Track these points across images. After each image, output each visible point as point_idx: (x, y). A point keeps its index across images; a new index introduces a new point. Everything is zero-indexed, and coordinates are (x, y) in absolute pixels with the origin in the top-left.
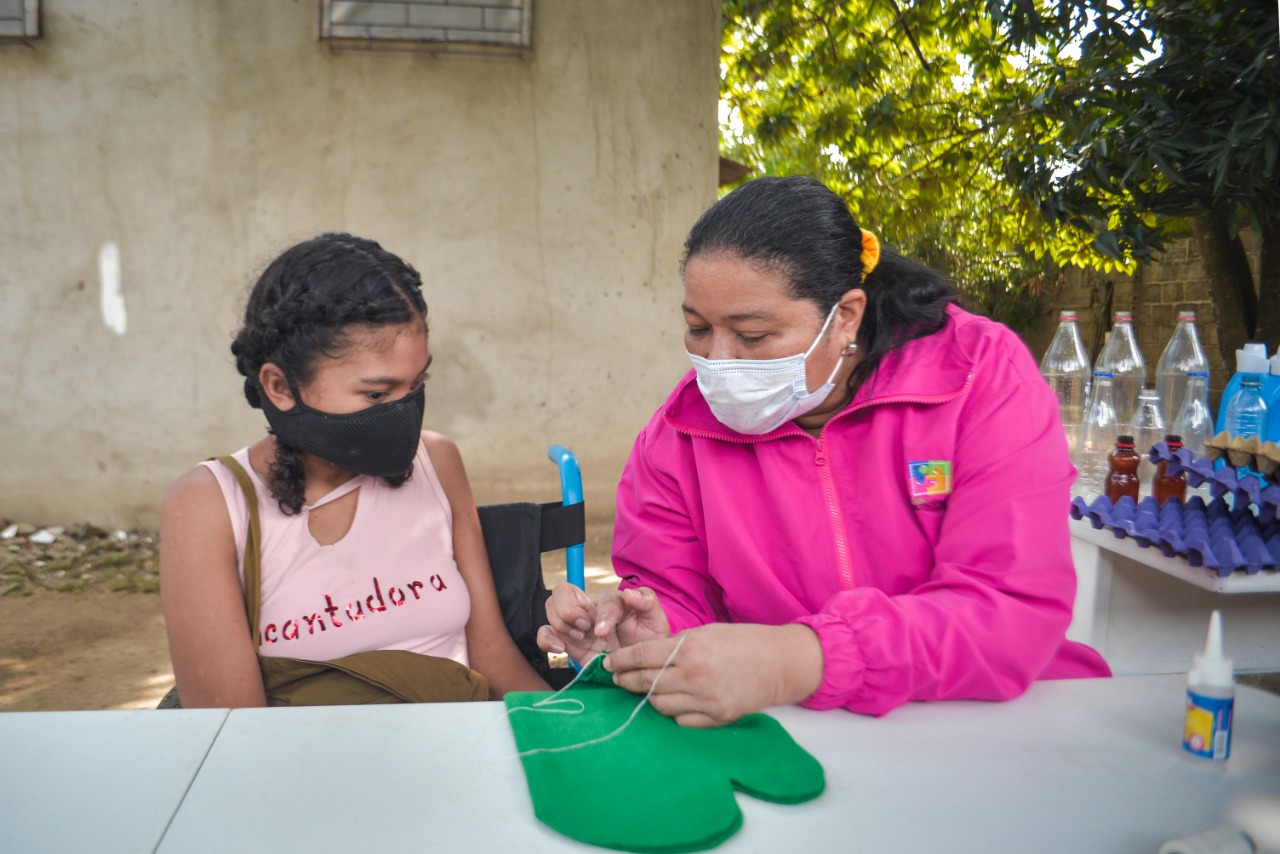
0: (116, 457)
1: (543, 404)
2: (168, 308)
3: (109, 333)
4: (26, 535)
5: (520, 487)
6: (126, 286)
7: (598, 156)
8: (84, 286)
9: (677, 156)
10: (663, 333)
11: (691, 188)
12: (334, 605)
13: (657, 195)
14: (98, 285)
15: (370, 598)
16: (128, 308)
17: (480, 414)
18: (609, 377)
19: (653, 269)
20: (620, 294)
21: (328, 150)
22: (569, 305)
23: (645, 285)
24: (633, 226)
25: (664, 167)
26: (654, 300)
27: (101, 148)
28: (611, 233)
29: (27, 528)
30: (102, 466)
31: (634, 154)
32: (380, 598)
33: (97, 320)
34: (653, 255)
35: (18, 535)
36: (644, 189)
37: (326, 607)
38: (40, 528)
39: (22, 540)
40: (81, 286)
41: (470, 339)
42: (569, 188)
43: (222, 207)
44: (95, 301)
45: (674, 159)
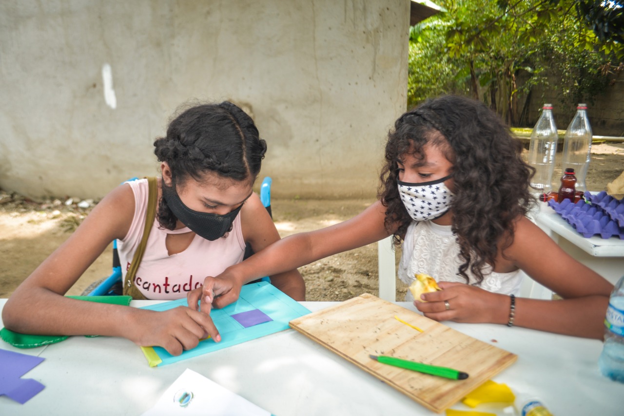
0: (115, 167)
1: (317, 140)
2: (135, 95)
3: (108, 108)
4: (76, 203)
5: (306, 181)
6: (115, 85)
7: (345, 11)
8: (96, 86)
9: (388, 9)
10: (379, 103)
11: (395, 26)
12: (168, 283)
13: (377, 31)
14: (102, 85)
15: (186, 284)
16: (117, 96)
17: (286, 145)
18: (351, 126)
19: (374, 70)
20: (357, 83)
21: (208, 13)
22: (330, 89)
23: (370, 78)
24: (364, 48)
25: (380, 15)
26: (375, 86)
27: (100, 17)
28: (352, 51)
29: (77, 200)
30: (109, 171)
31: (365, 9)
32: (190, 285)
33: (102, 103)
34: (374, 62)
35: (73, 203)
36: (370, 27)
37: (164, 283)
38: (82, 200)
39: (74, 206)
40: (94, 86)
41: (280, 108)
42: (330, 29)
43: (158, 44)
44: (101, 92)
45: (386, 11)
